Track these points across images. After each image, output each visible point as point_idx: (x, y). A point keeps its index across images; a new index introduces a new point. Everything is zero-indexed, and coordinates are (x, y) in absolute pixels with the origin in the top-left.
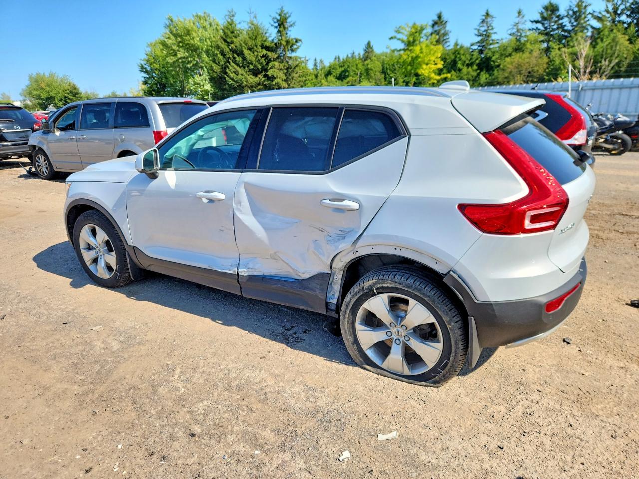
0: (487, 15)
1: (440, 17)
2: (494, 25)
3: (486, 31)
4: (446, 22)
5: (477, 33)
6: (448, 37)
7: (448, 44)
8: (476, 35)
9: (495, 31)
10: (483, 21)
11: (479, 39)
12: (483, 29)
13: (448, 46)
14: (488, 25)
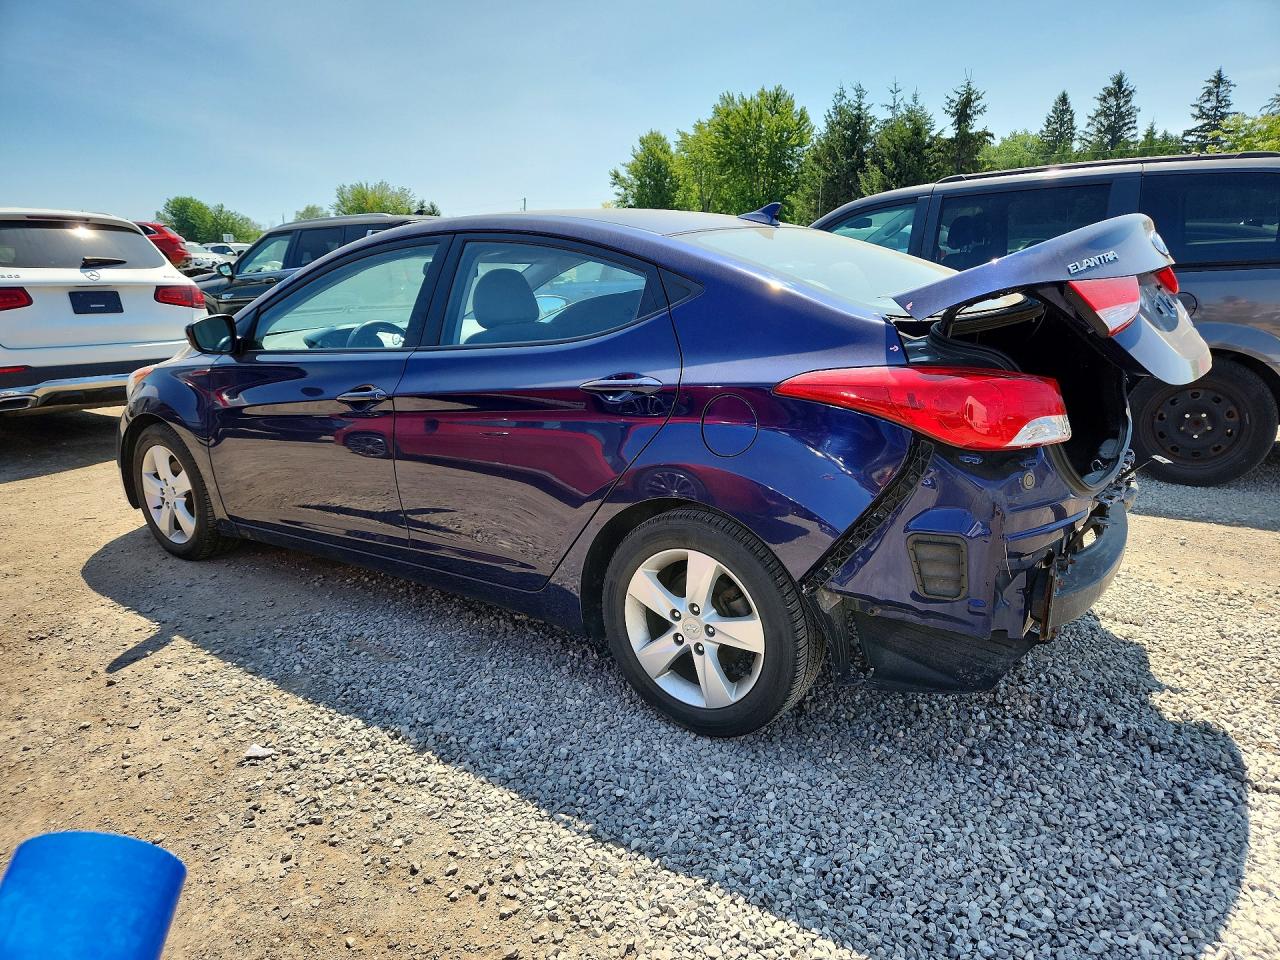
0: (1219, 80)
1: (1119, 82)
2: (1232, 98)
3: (1216, 108)
4: (1131, 92)
5: (1196, 111)
6: (1133, 119)
7: (1133, 132)
8: (1194, 116)
9: (1232, 109)
10: (1210, 93)
11: (1200, 122)
12: (1208, 105)
13: (1133, 135)
14: (1220, 98)
